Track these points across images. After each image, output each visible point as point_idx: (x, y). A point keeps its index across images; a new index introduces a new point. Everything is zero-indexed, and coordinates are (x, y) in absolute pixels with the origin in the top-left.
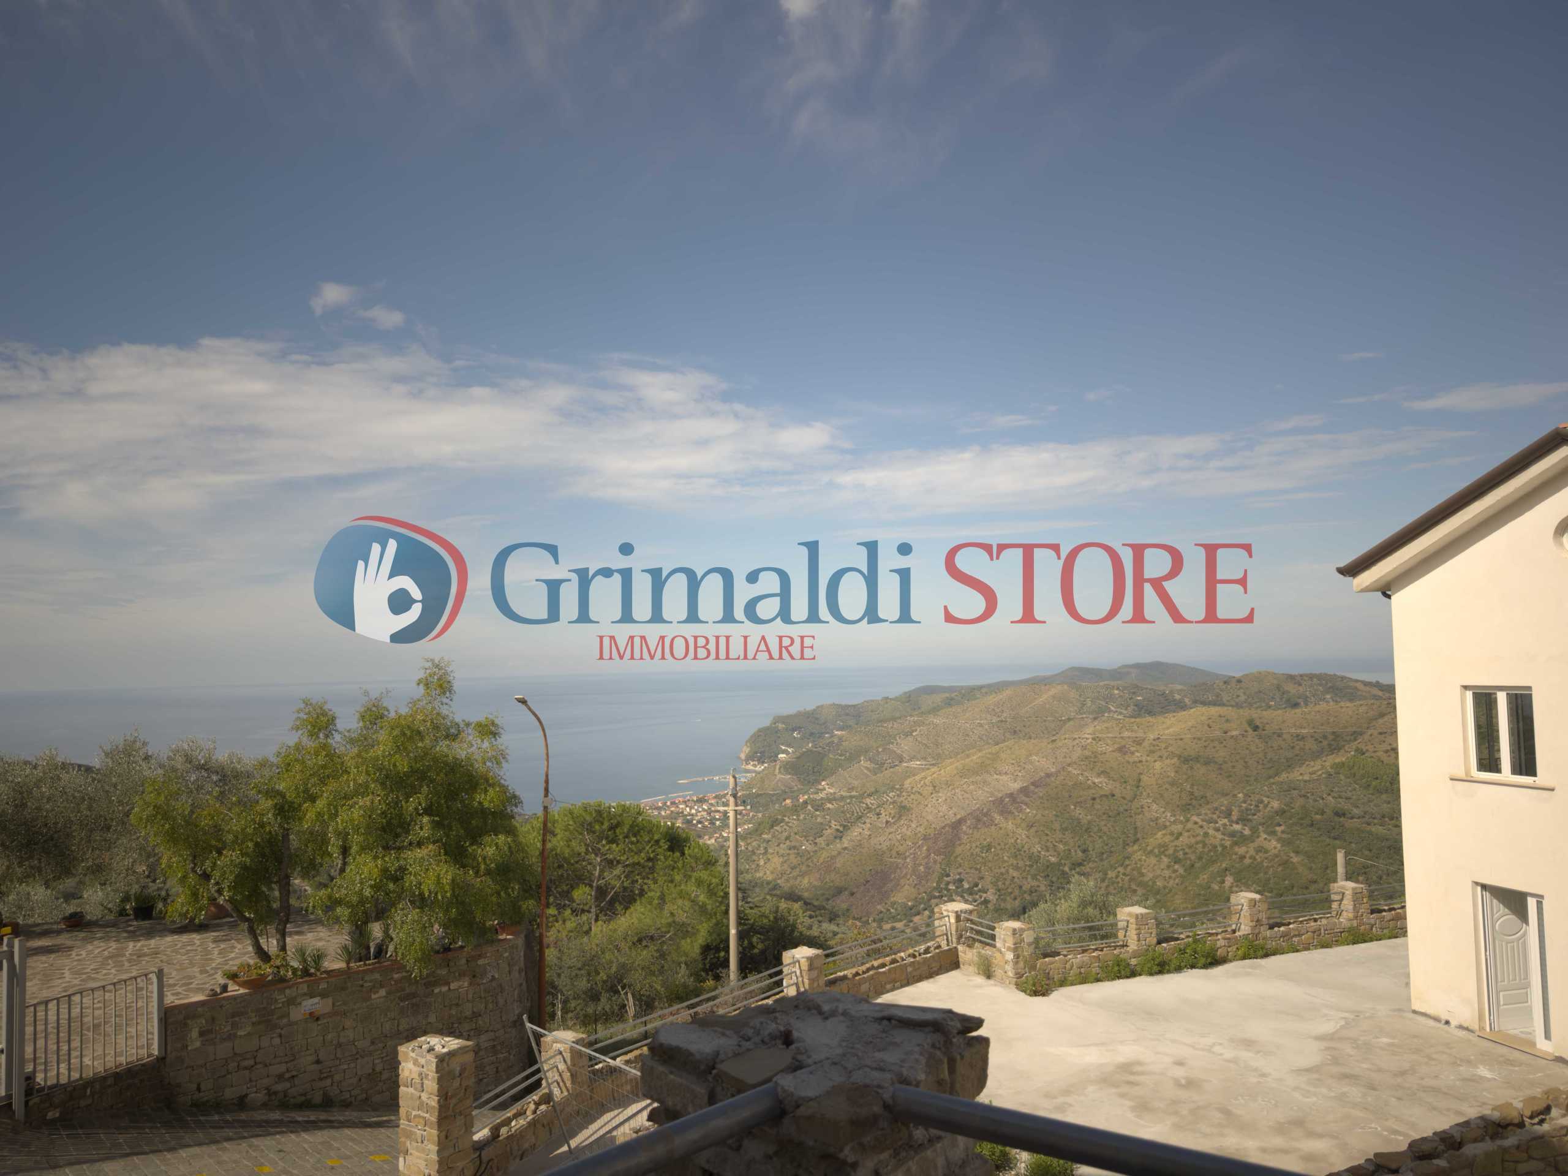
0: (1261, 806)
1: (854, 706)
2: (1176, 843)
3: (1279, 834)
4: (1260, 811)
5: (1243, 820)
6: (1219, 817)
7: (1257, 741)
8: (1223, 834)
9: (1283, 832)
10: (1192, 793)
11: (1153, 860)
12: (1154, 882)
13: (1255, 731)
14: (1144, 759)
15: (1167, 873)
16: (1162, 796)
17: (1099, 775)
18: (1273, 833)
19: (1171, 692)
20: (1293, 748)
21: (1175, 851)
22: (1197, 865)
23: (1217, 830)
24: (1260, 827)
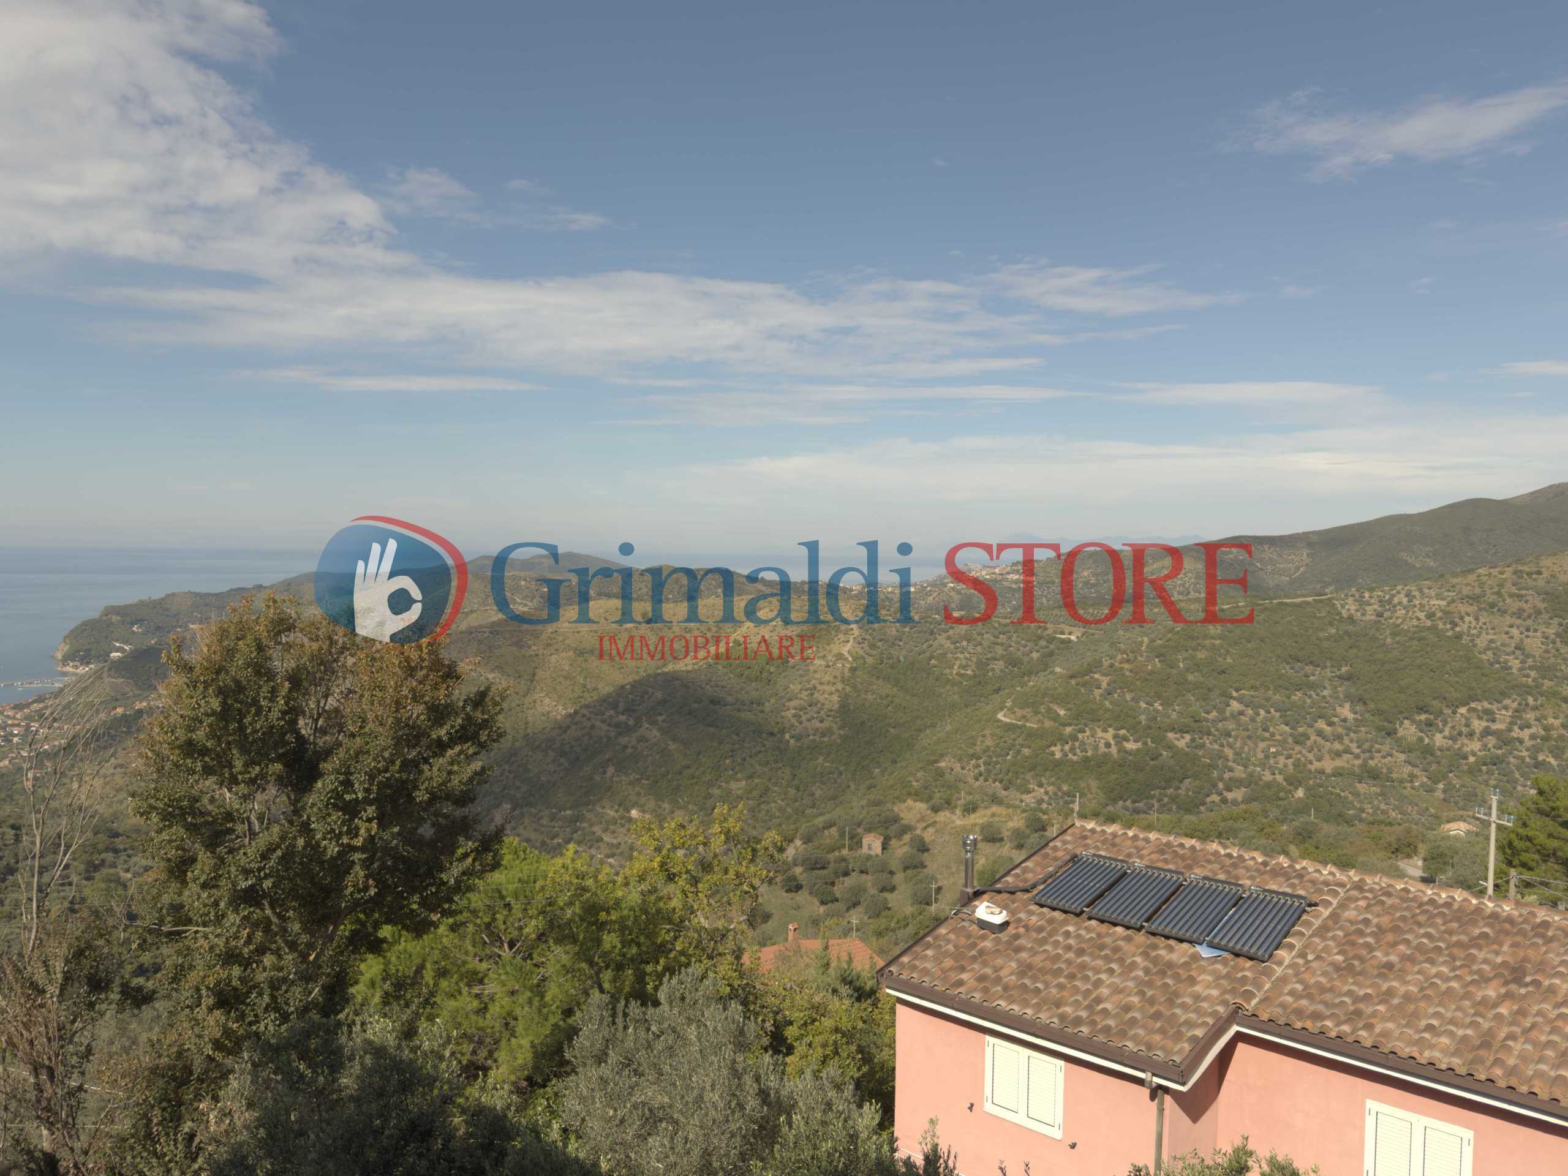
1: (217, 595)
3: (660, 723)
4: (644, 702)
5: (628, 711)
6: (606, 709)
7: (649, 633)
8: (609, 725)
9: (663, 721)
10: (584, 686)
11: (539, 755)
12: (539, 778)
14: (540, 652)
15: (552, 767)
21: (562, 744)
22: (582, 757)
24: (644, 718)
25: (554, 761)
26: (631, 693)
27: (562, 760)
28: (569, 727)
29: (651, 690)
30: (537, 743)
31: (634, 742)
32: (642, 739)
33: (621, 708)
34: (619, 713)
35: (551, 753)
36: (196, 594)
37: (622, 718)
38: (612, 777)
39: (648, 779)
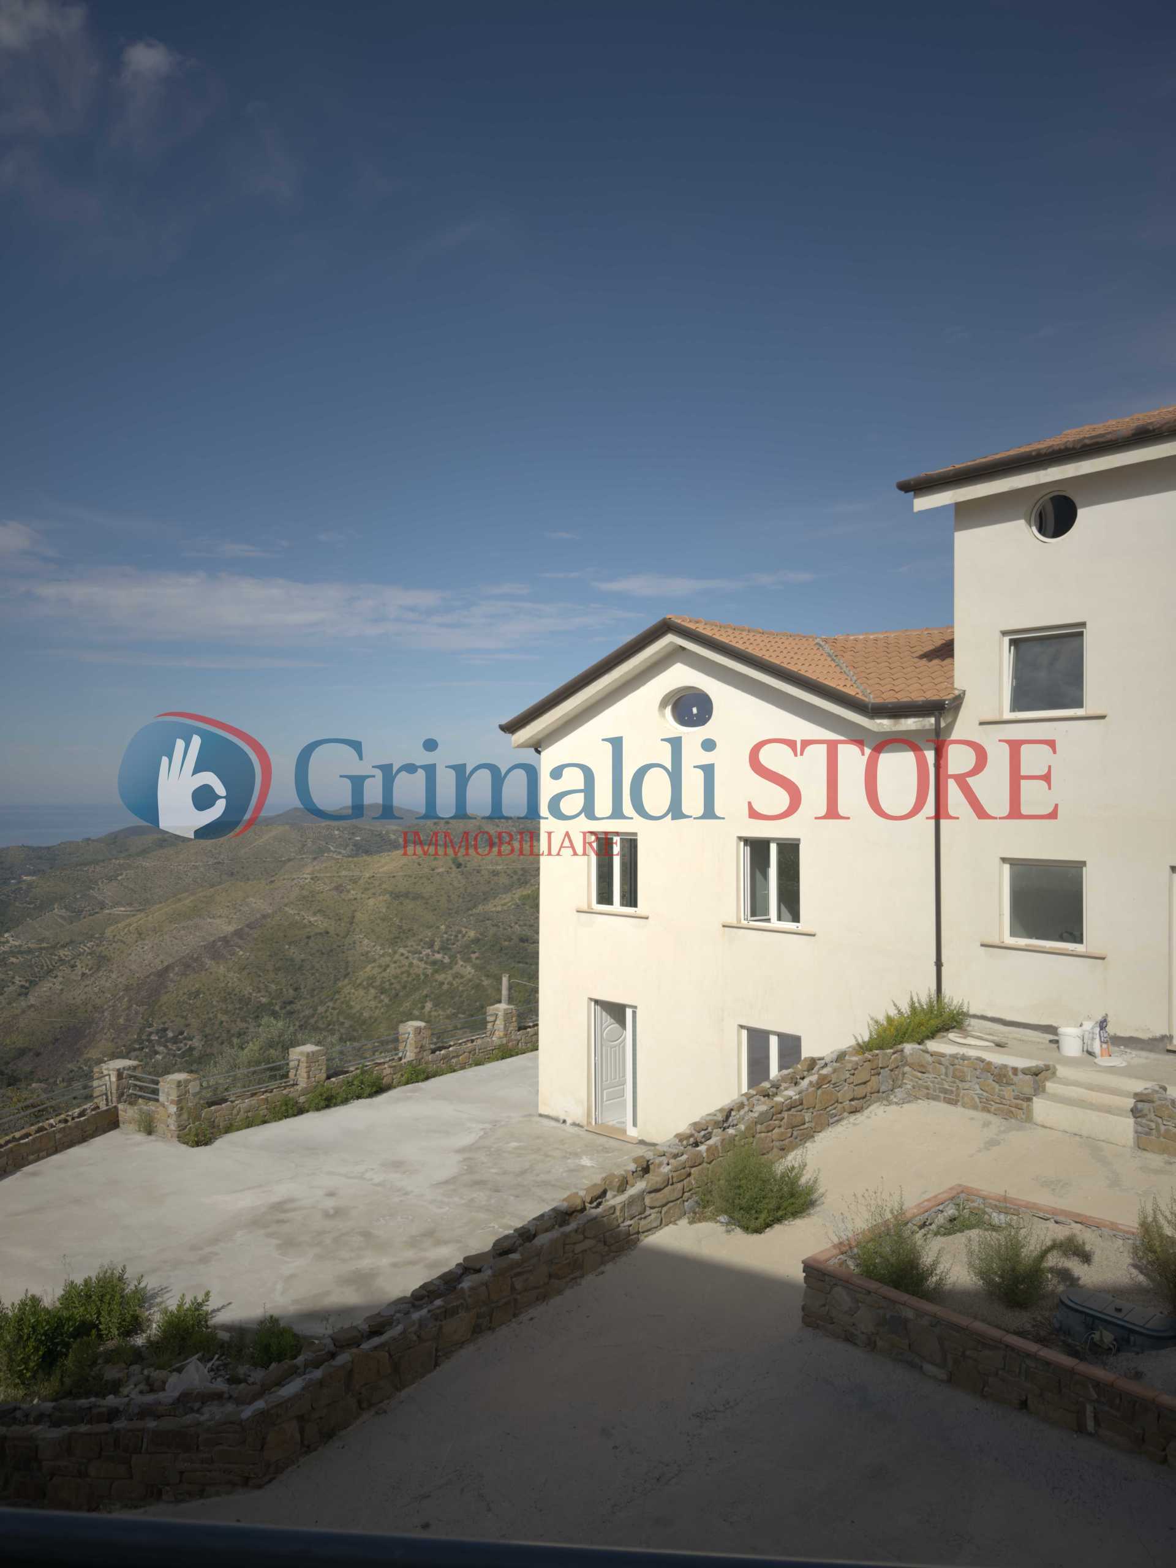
0: (460, 935)
1: (48, 848)
2: (384, 974)
3: (474, 960)
4: (458, 941)
5: (444, 949)
6: (423, 948)
7: (459, 877)
8: (426, 963)
9: (477, 958)
10: (400, 927)
11: (361, 992)
12: (362, 1013)
13: (458, 868)
14: (359, 896)
15: (373, 1004)
16: (373, 931)
17: (315, 914)
18: (468, 960)
19: (388, 832)
20: (489, 882)
21: (383, 982)
22: (401, 994)
23: (421, 960)
24: (458, 955)
26: (446, 933)
27: (382, 997)
28: (388, 966)
29: (464, 930)
31: (450, 978)
34: (434, 952)
35: (372, 991)
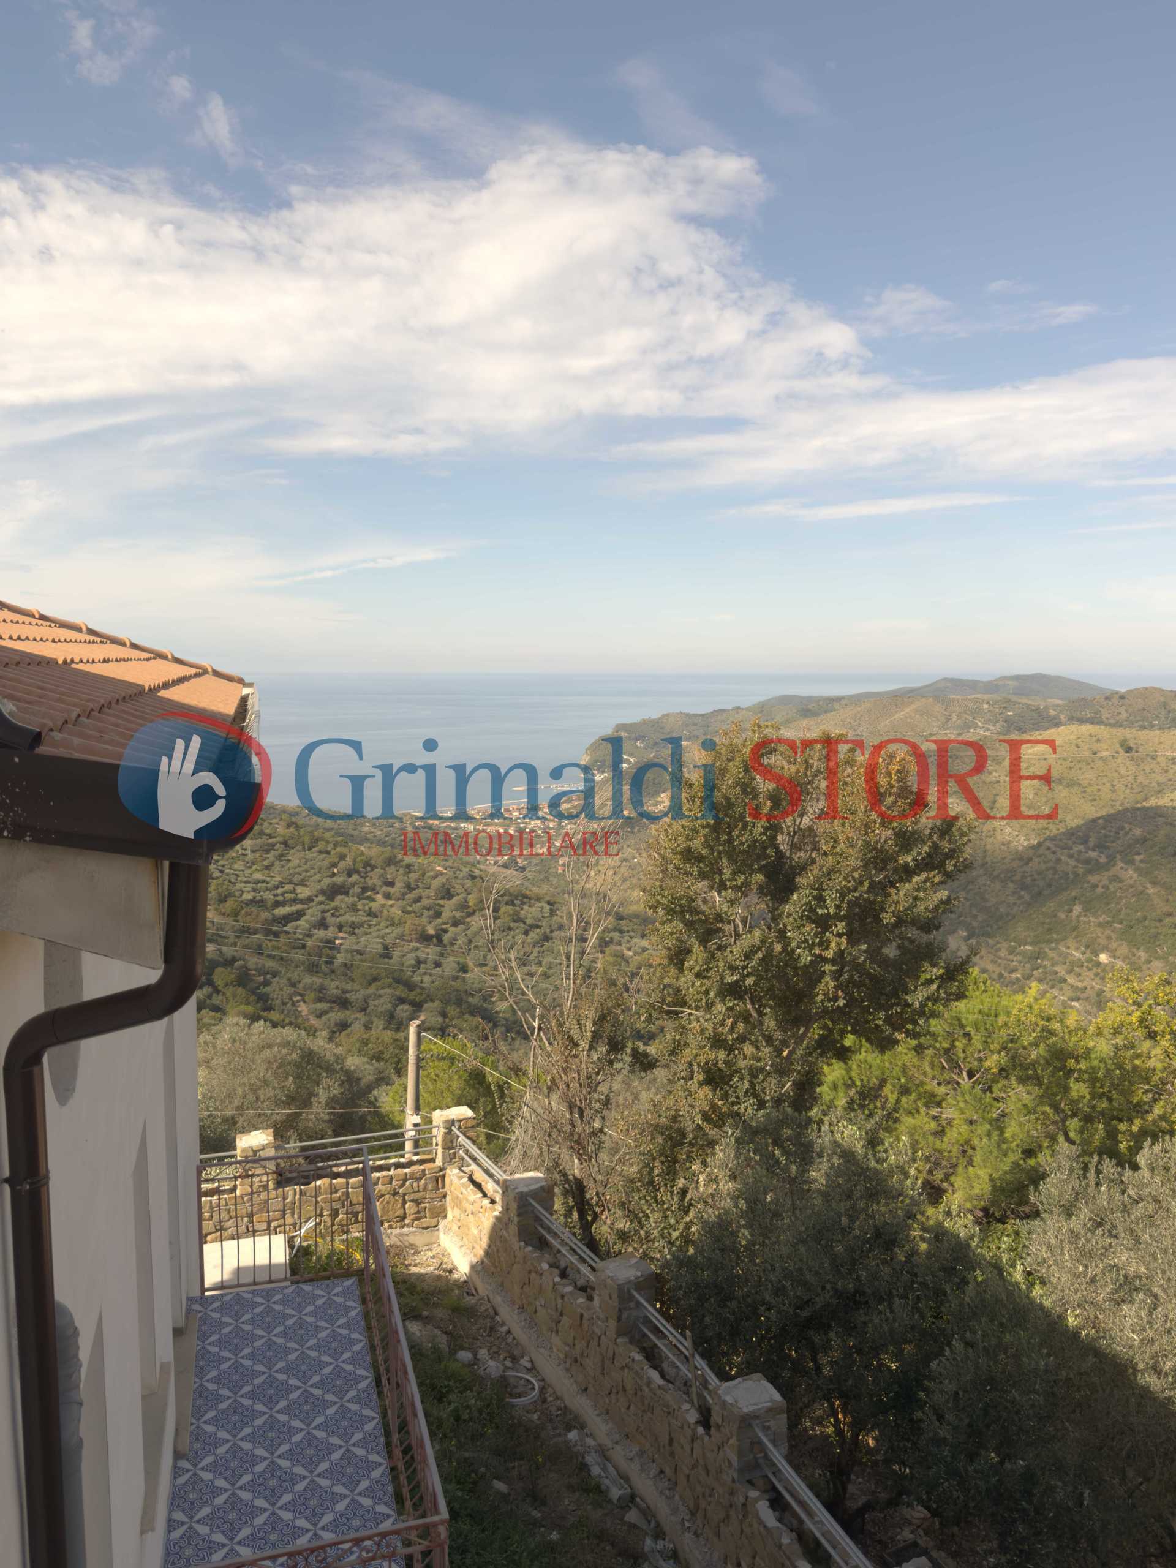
0: (1122, 833)
1: (702, 715)
2: (1027, 869)
3: (1137, 863)
4: (1119, 838)
5: (1100, 847)
6: (1074, 843)
7: (1128, 763)
8: (1078, 861)
9: (1141, 861)
11: (998, 885)
13: (1127, 752)
14: (1001, 779)
15: (1012, 899)
18: (1130, 862)
19: (1046, 707)
20: (1166, 771)
22: (1046, 893)
23: (1071, 856)
24: (1118, 856)
25: (1014, 893)
26: (1104, 828)
27: (1023, 893)
28: (1031, 859)
29: (1127, 826)
30: (995, 873)
31: (1105, 882)
32: (1115, 879)
33: (1091, 844)
34: (1088, 849)
35: (1011, 885)
36: (687, 715)
37: (1093, 854)
38: (1079, 916)
39: (1121, 923)
